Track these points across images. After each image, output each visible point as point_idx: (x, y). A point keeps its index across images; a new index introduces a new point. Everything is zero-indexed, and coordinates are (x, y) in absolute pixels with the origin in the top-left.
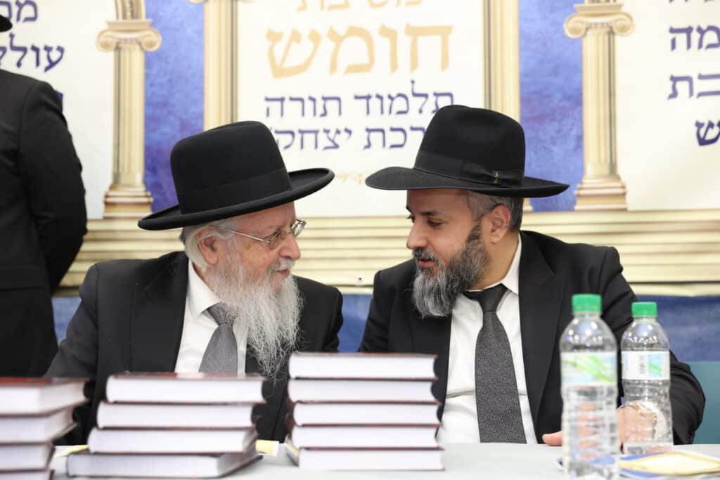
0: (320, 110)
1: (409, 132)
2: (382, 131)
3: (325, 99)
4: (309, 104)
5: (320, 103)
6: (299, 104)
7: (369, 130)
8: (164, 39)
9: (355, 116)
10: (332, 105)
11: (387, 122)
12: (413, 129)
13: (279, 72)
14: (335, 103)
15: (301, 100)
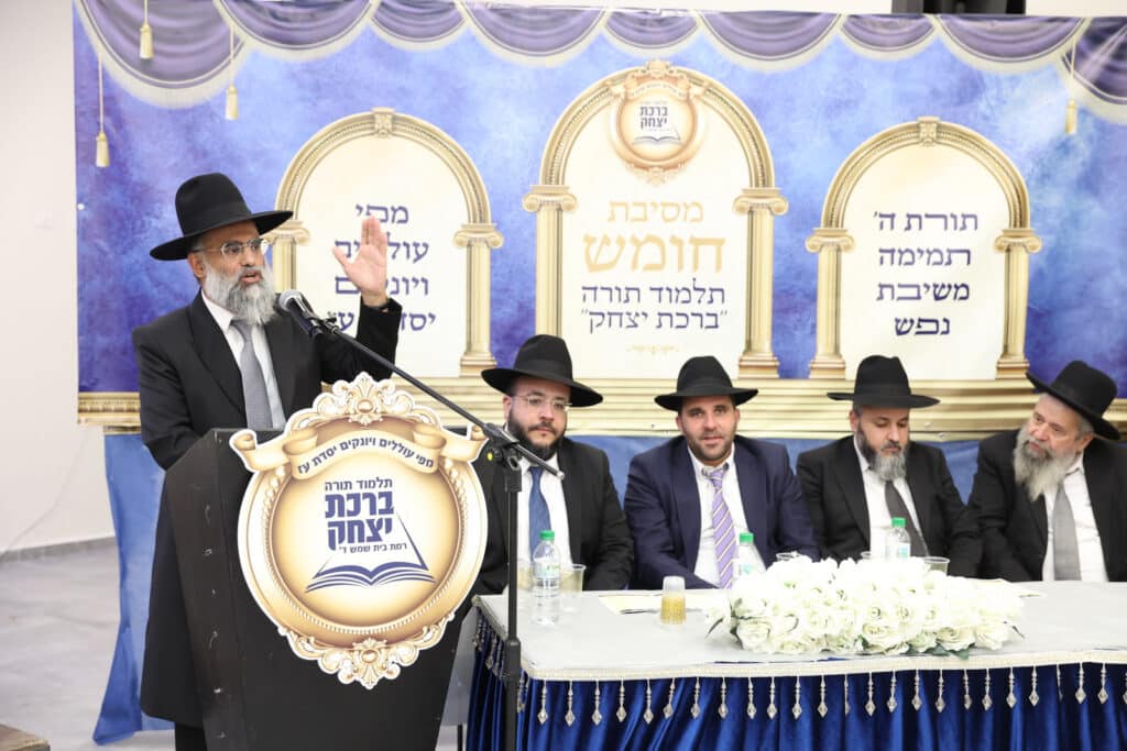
0: (624, 298)
1: (691, 317)
2: (670, 315)
3: (628, 289)
4: (615, 293)
5: (624, 292)
6: (608, 292)
7: (660, 314)
8: (506, 239)
9: (650, 303)
10: (633, 295)
11: (674, 308)
12: (693, 314)
13: (594, 267)
14: (635, 293)
15: (610, 289)
